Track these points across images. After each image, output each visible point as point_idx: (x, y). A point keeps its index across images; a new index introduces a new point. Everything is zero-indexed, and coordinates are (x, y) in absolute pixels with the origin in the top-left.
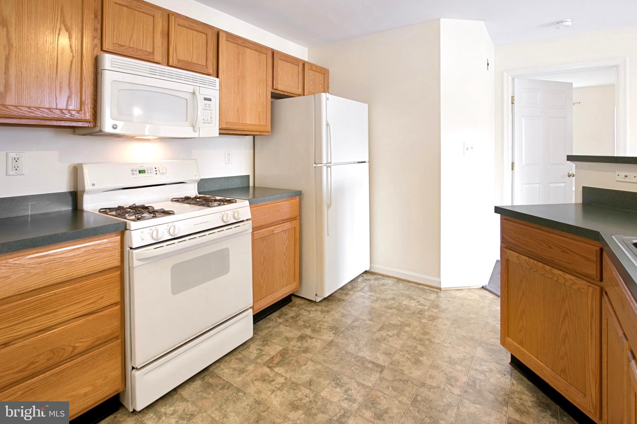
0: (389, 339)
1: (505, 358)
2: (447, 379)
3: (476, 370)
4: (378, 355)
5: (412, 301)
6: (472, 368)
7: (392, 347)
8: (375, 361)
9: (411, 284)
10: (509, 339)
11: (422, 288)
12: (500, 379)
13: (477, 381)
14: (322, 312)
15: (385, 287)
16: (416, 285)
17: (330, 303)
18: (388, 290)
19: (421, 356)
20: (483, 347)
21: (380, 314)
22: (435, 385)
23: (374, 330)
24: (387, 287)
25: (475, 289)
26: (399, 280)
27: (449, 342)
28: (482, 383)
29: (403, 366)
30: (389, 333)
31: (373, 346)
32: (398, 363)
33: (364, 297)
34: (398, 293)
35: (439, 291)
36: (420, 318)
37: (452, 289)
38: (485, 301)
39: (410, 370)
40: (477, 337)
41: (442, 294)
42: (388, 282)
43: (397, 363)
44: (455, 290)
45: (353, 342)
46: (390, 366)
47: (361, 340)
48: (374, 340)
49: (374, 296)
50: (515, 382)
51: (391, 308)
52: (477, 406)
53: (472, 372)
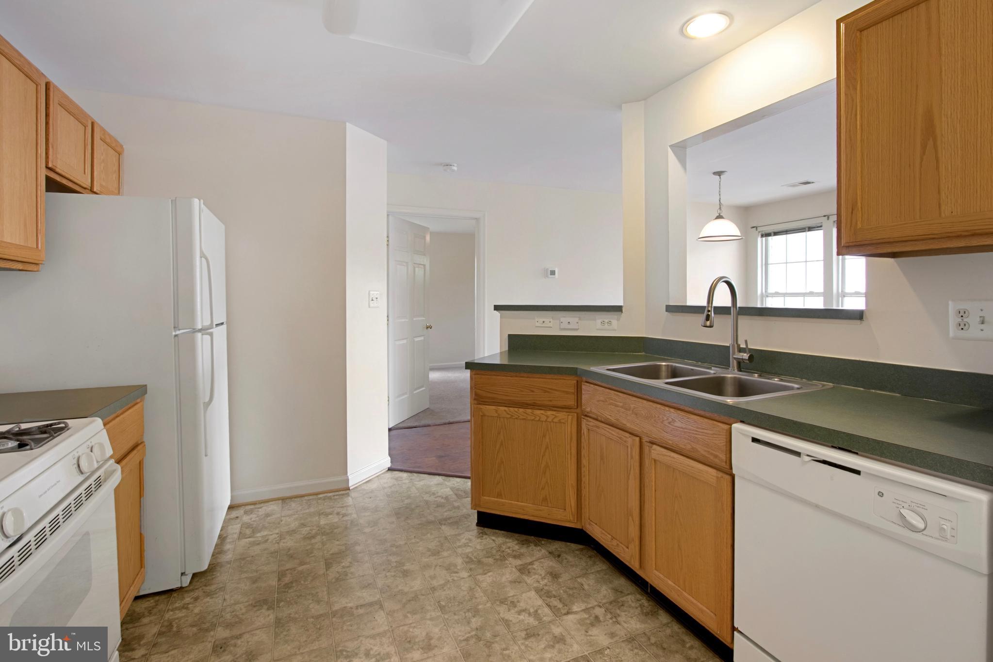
0: (351, 570)
1: (470, 523)
2: (447, 570)
3: (460, 547)
4: (359, 594)
5: (330, 516)
6: (455, 547)
7: (363, 576)
8: (361, 602)
9: (306, 498)
11: (324, 497)
12: (482, 542)
13: (470, 555)
15: (274, 516)
16: (315, 497)
17: (209, 578)
18: (282, 518)
19: (403, 566)
20: (445, 524)
21: (307, 550)
22: (443, 582)
23: (321, 572)
24: (279, 515)
25: (382, 474)
26: (284, 500)
27: (413, 537)
28: (475, 555)
29: (397, 586)
30: (343, 564)
31: (341, 589)
32: (388, 586)
33: (257, 542)
34: (301, 516)
35: (348, 491)
36: (359, 530)
37: (361, 483)
38: (404, 482)
39: (408, 585)
40: (431, 518)
41: (353, 494)
42: (270, 509)
43: (387, 588)
44: (364, 483)
45: (310, 601)
46: (384, 596)
47: (317, 593)
48: (335, 582)
49: (272, 535)
50: (493, 538)
51: (313, 537)
52: (490, 574)
53: (459, 551)
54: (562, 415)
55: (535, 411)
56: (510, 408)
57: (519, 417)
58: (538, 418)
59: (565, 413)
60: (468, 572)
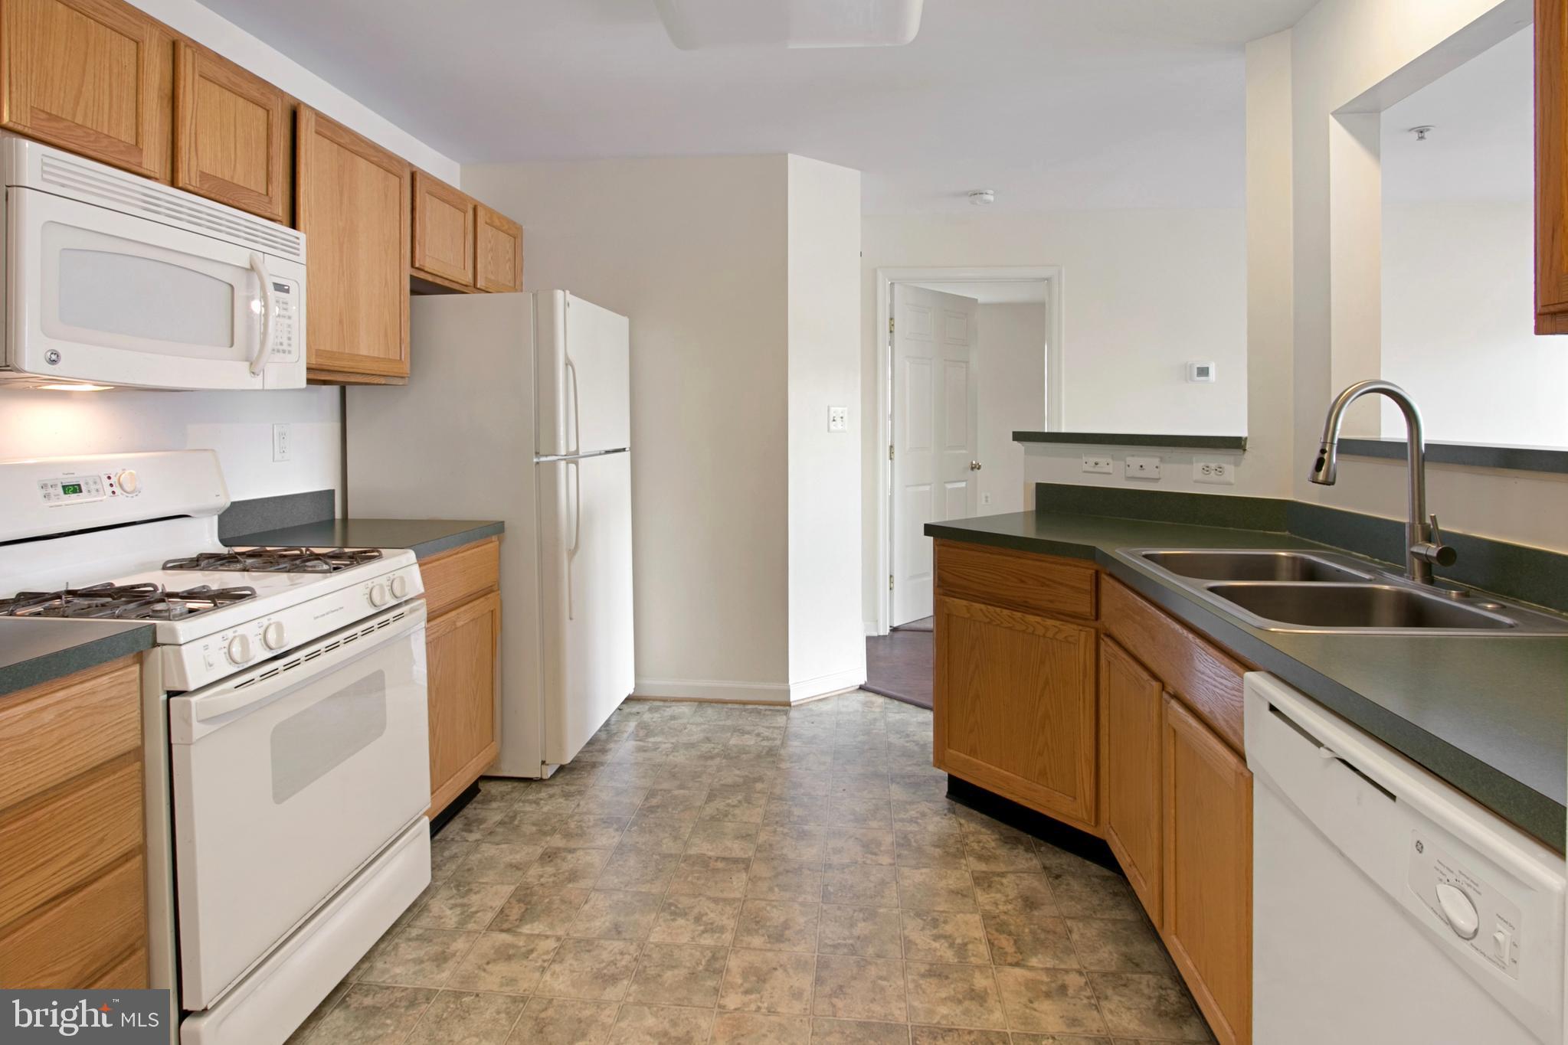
0: (736, 812)
1: (937, 791)
2: (863, 846)
3: (902, 820)
4: (729, 844)
5: (746, 736)
6: (895, 819)
7: (746, 823)
8: (726, 854)
9: (730, 706)
10: (951, 751)
11: (753, 709)
12: (941, 822)
13: (910, 836)
14: (567, 796)
15: (680, 721)
16: (741, 706)
18: (688, 726)
19: (806, 825)
20: (898, 783)
21: (696, 772)
22: (848, 861)
23: (698, 804)
24: (685, 721)
25: (848, 693)
26: (701, 702)
27: (841, 789)
28: (918, 837)
29: (782, 848)
30: (730, 801)
31: (710, 831)
32: (771, 845)
33: (645, 749)
34: (712, 727)
35: (788, 708)
36: (774, 762)
37: (811, 700)
38: (873, 709)
39: (797, 851)
40: (883, 770)
41: (793, 714)
42: (680, 710)
43: (768, 846)
44: (815, 701)
45: (667, 835)
46: (758, 855)
47: (680, 827)
48: (708, 821)
49: (665, 743)
50: (963, 821)
51: (712, 758)
52: (924, 870)
53: (897, 826)
54: (1070, 629)
55: (1027, 616)
56: (989, 607)
57: (1002, 623)
58: (1030, 630)
59: (1075, 627)
60: (894, 859)
